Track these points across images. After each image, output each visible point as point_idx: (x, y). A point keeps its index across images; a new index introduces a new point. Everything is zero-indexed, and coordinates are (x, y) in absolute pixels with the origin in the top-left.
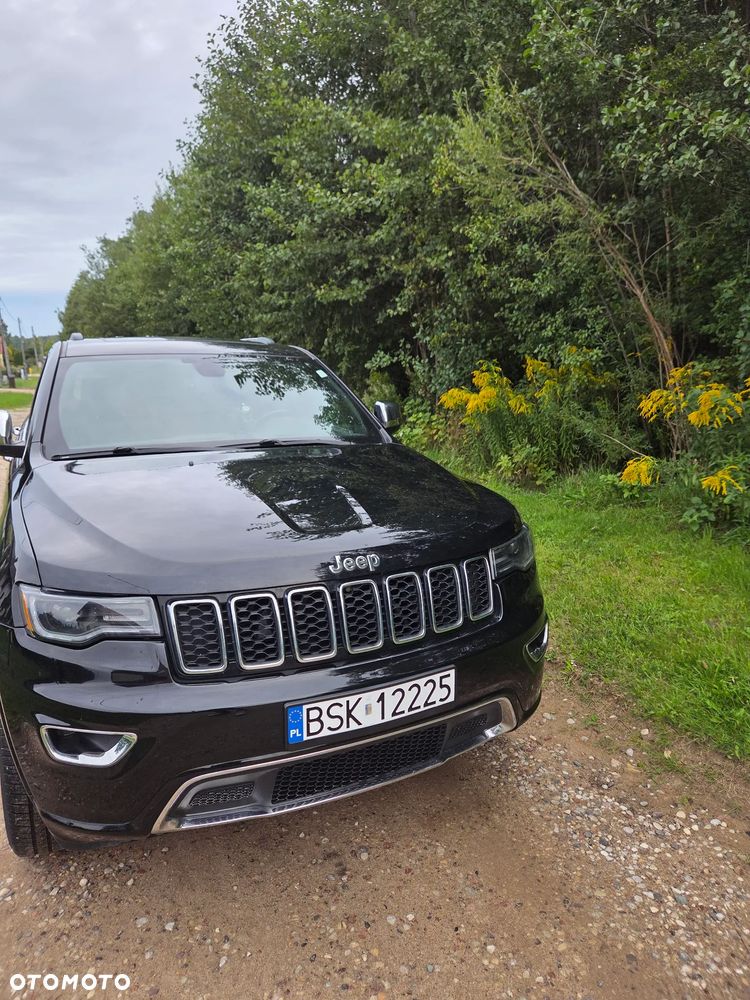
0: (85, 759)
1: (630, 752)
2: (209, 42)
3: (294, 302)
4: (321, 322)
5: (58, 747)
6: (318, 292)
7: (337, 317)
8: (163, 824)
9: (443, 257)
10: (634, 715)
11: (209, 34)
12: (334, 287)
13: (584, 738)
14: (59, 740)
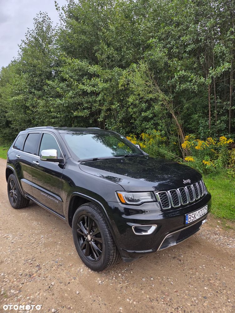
0: (144, 234)
1: (218, 226)
2: (25, 36)
3: (62, 116)
4: (70, 122)
5: (136, 231)
6: (75, 113)
7: (76, 120)
8: (160, 249)
9: (117, 106)
10: (215, 218)
11: (26, 33)
12: (79, 112)
13: (205, 225)
14: (137, 230)
